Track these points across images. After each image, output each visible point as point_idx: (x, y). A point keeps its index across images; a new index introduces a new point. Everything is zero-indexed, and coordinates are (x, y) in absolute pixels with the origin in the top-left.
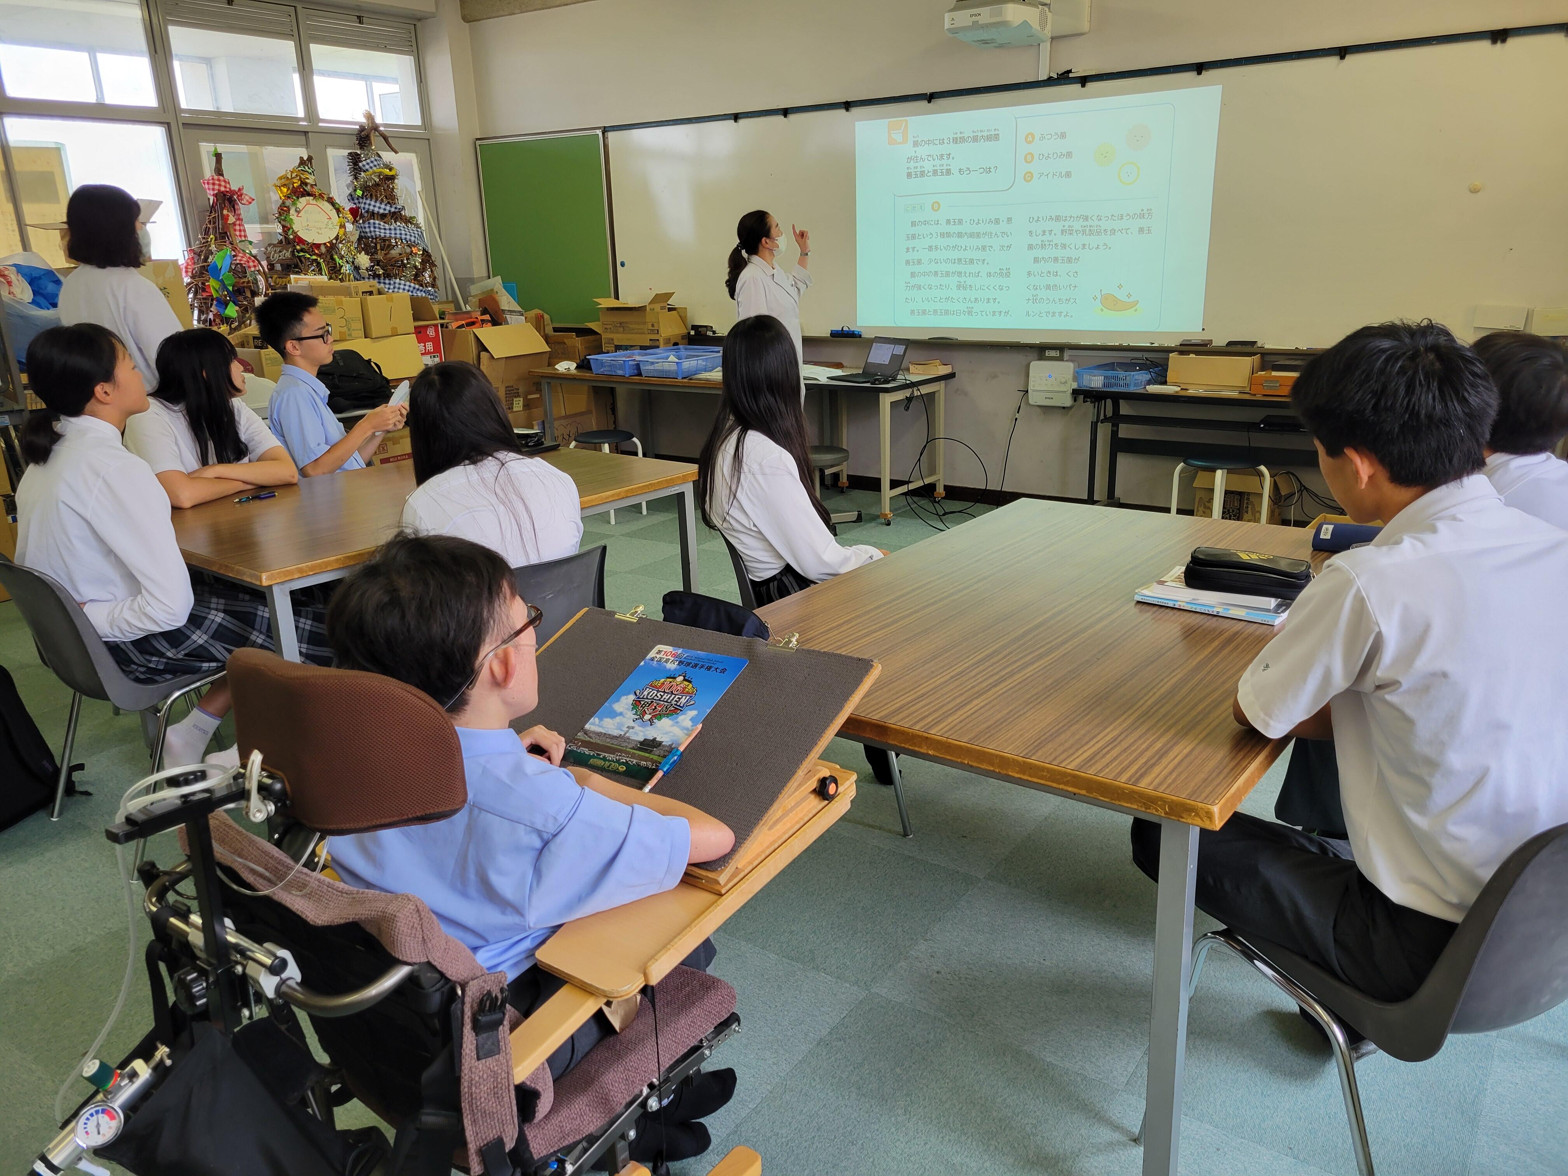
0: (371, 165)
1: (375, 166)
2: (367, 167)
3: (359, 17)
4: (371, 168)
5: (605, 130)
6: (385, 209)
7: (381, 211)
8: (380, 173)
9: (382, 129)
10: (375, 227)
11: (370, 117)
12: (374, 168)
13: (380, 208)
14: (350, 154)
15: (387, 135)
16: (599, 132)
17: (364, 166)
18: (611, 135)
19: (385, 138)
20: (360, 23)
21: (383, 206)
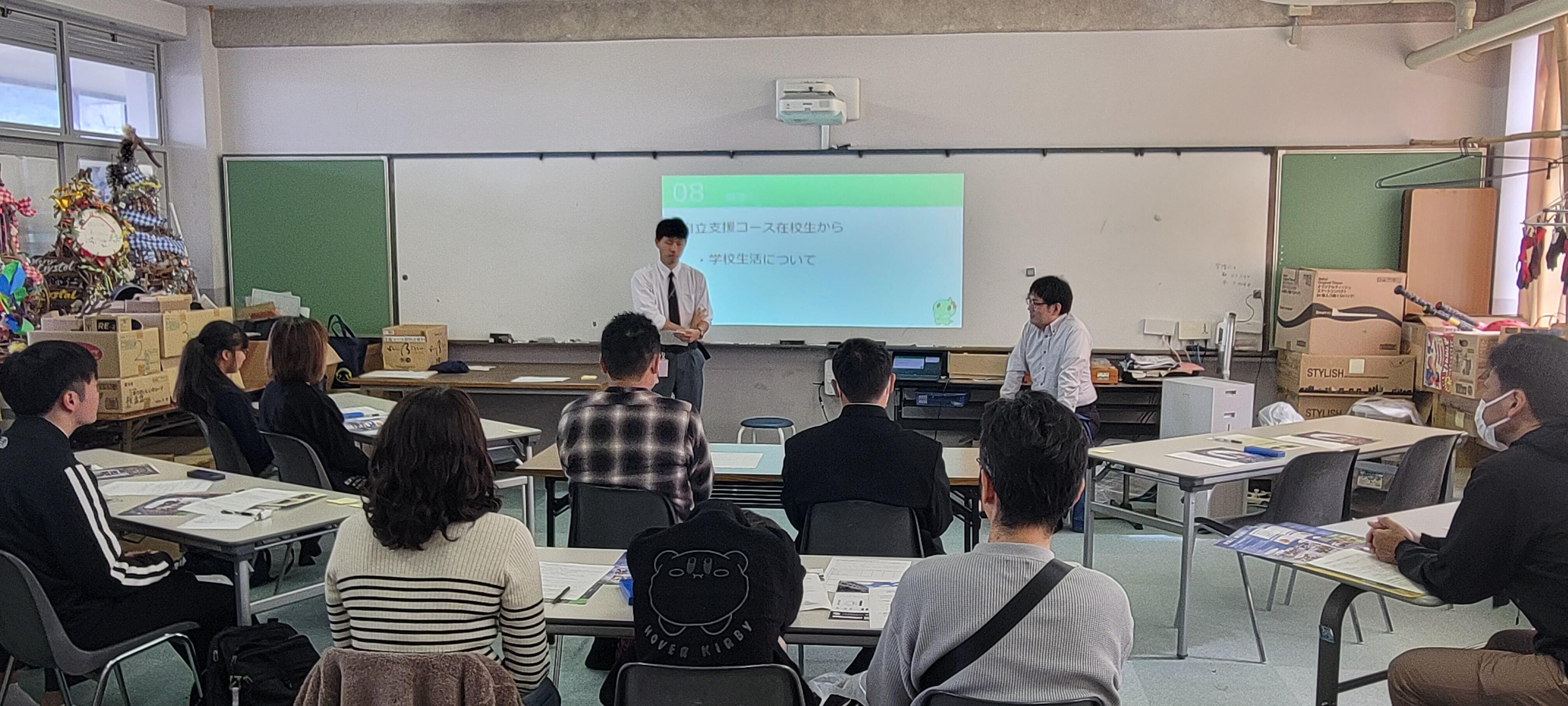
0: (137, 178)
1: (141, 179)
2: (133, 180)
3: (113, 35)
4: (137, 181)
5: (391, 157)
6: (151, 222)
7: (147, 224)
8: (147, 187)
9: (145, 143)
10: (140, 239)
11: (131, 131)
12: (140, 181)
13: (145, 220)
14: (111, 166)
15: (152, 149)
16: (385, 159)
17: (130, 178)
18: (396, 161)
19: (149, 153)
20: (113, 40)
21: (149, 219)
